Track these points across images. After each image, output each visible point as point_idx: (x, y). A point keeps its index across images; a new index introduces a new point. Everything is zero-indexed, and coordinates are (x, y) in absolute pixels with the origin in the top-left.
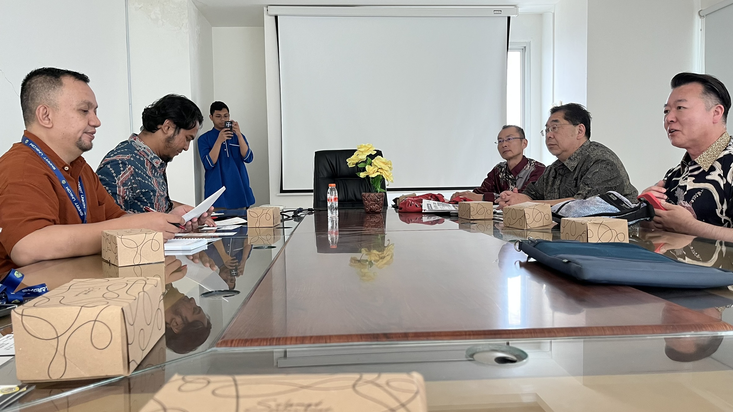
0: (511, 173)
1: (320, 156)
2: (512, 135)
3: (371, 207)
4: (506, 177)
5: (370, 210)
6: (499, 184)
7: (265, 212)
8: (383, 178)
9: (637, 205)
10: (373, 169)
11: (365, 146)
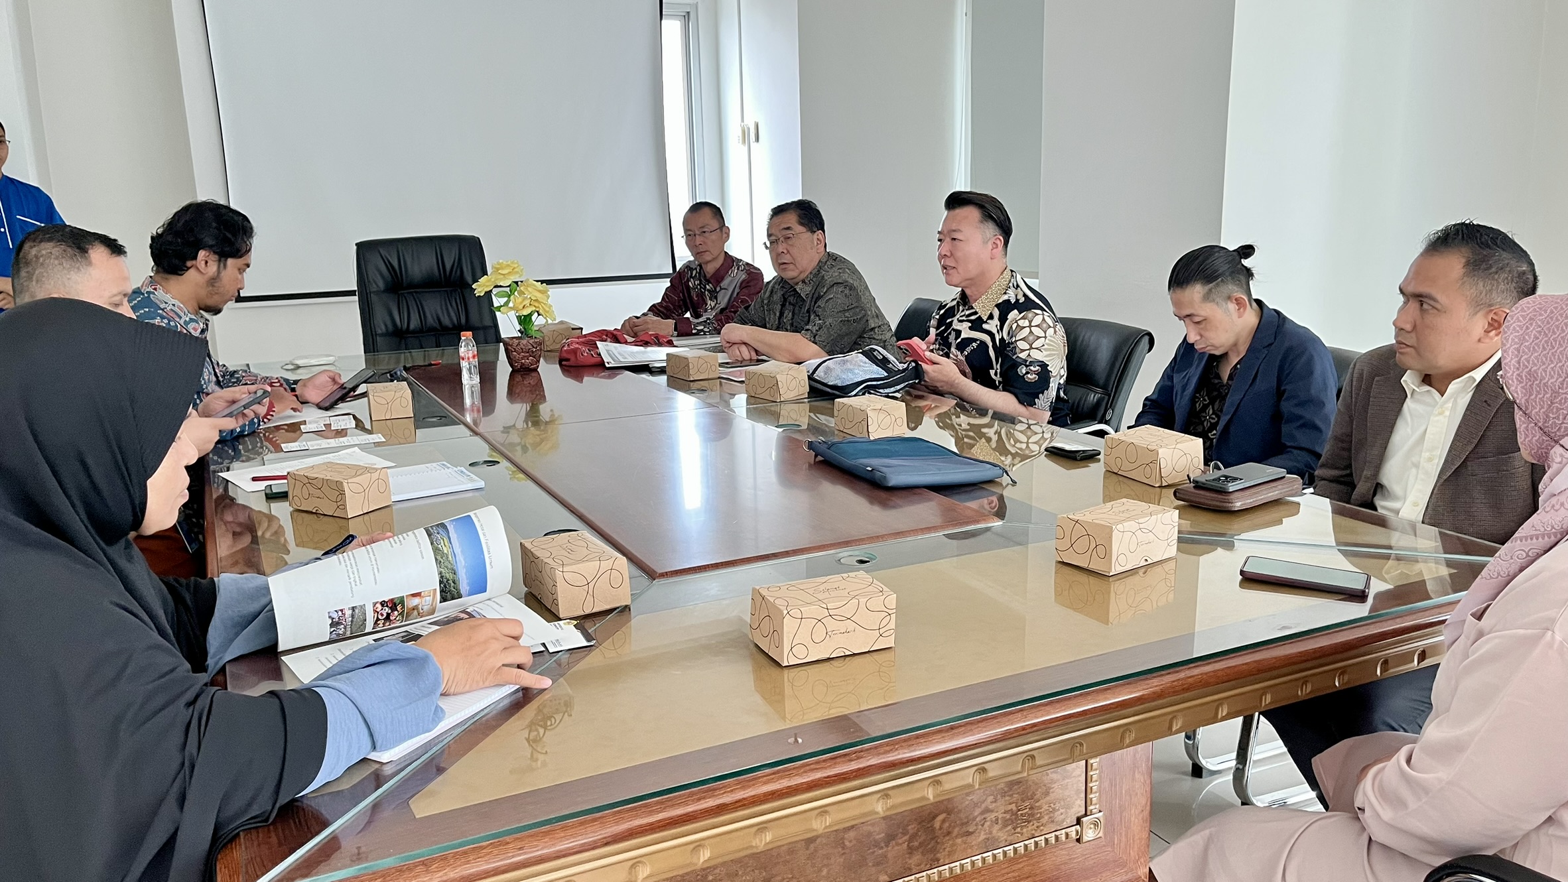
0: (708, 282)
1: (365, 249)
2: (709, 225)
3: (523, 361)
4: (701, 287)
5: (521, 366)
6: (690, 297)
7: (398, 395)
8: (539, 315)
9: (906, 366)
10: (524, 300)
11: (508, 265)
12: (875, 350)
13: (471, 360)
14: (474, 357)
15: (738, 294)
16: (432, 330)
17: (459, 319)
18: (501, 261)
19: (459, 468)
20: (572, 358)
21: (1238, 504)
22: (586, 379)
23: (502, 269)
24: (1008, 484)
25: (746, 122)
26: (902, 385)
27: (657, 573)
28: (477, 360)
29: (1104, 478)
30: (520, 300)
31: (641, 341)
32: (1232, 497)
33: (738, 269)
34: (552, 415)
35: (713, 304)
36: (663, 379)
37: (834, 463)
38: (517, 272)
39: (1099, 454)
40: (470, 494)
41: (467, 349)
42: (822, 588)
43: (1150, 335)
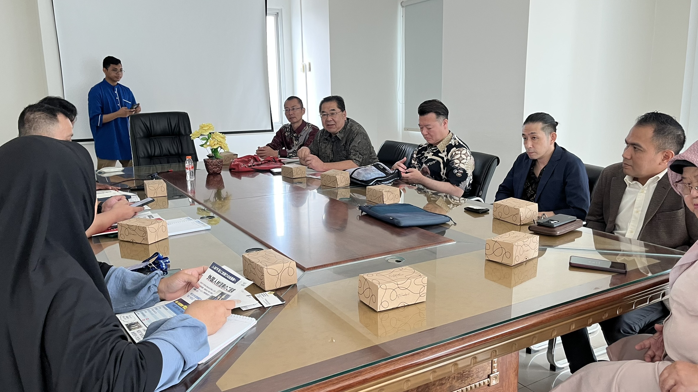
0: (295, 132)
2: (296, 106)
3: (214, 170)
4: (291, 135)
5: (213, 172)
6: (286, 140)
7: (160, 185)
8: (221, 148)
9: (394, 171)
10: (214, 142)
11: (208, 126)
12: (379, 164)
13: (191, 169)
14: (192, 168)
15: (308, 138)
16: (165, 155)
17: (178, 150)
18: (204, 124)
19: (197, 220)
20: (236, 168)
21: (558, 233)
22: (242, 177)
23: (205, 127)
24: (452, 225)
25: (304, 62)
26: (392, 180)
27: (305, 268)
28: (193, 169)
29: (493, 221)
30: (212, 142)
31: (267, 160)
32: (555, 229)
33: (308, 127)
34: (227, 195)
35: (297, 143)
36: (280, 177)
37: (372, 215)
38: (212, 129)
39: (489, 211)
40: (204, 232)
41: (188, 164)
42: (392, 274)
43: (498, 158)
